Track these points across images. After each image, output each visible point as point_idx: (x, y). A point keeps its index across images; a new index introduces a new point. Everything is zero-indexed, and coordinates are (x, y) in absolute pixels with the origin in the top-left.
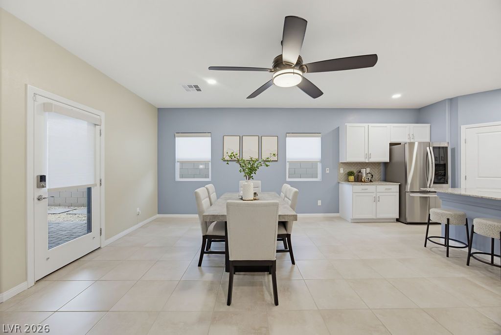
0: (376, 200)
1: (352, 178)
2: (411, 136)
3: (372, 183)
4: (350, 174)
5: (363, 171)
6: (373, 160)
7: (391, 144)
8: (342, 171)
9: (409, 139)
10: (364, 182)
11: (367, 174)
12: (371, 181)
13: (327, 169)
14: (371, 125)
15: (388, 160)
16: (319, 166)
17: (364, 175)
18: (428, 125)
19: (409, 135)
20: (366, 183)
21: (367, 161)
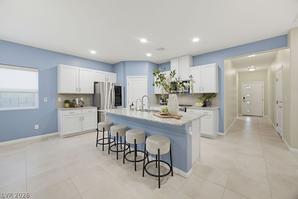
0: (82, 119)
1: (67, 105)
2: (107, 79)
3: (82, 108)
4: (66, 102)
5: (77, 100)
6: (82, 92)
7: (95, 83)
8: (60, 100)
9: (106, 80)
10: (77, 107)
11: (79, 102)
12: (82, 106)
13: (45, 98)
14: (81, 68)
15: (93, 93)
16: (37, 96)
17: (77, 103)
18: (116, 74)
19: (106, 78)
20: (78, 108)
21: (78, 93)
